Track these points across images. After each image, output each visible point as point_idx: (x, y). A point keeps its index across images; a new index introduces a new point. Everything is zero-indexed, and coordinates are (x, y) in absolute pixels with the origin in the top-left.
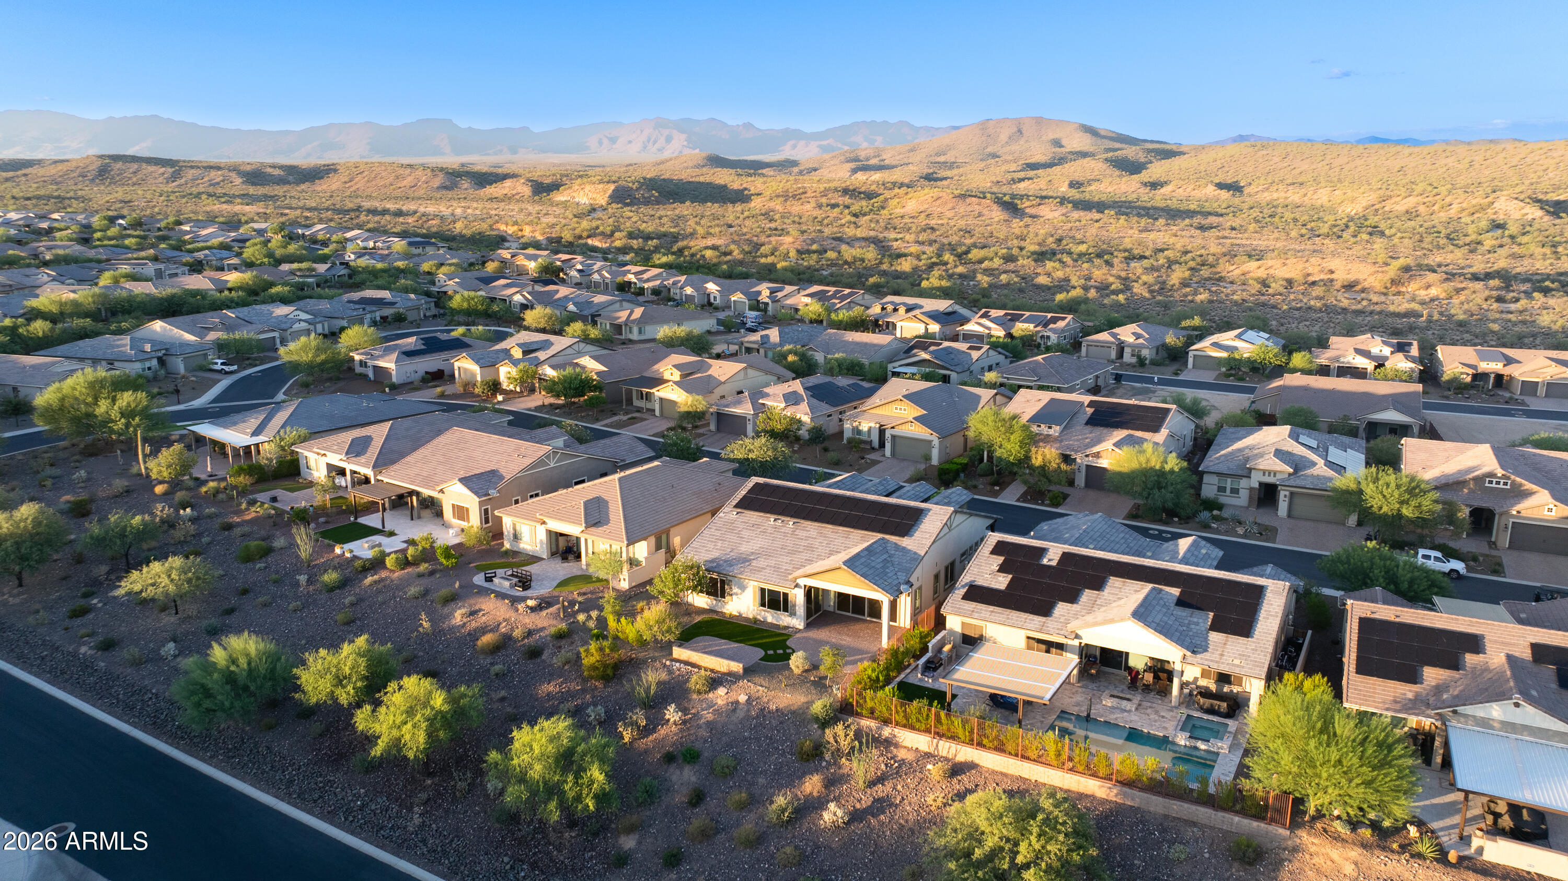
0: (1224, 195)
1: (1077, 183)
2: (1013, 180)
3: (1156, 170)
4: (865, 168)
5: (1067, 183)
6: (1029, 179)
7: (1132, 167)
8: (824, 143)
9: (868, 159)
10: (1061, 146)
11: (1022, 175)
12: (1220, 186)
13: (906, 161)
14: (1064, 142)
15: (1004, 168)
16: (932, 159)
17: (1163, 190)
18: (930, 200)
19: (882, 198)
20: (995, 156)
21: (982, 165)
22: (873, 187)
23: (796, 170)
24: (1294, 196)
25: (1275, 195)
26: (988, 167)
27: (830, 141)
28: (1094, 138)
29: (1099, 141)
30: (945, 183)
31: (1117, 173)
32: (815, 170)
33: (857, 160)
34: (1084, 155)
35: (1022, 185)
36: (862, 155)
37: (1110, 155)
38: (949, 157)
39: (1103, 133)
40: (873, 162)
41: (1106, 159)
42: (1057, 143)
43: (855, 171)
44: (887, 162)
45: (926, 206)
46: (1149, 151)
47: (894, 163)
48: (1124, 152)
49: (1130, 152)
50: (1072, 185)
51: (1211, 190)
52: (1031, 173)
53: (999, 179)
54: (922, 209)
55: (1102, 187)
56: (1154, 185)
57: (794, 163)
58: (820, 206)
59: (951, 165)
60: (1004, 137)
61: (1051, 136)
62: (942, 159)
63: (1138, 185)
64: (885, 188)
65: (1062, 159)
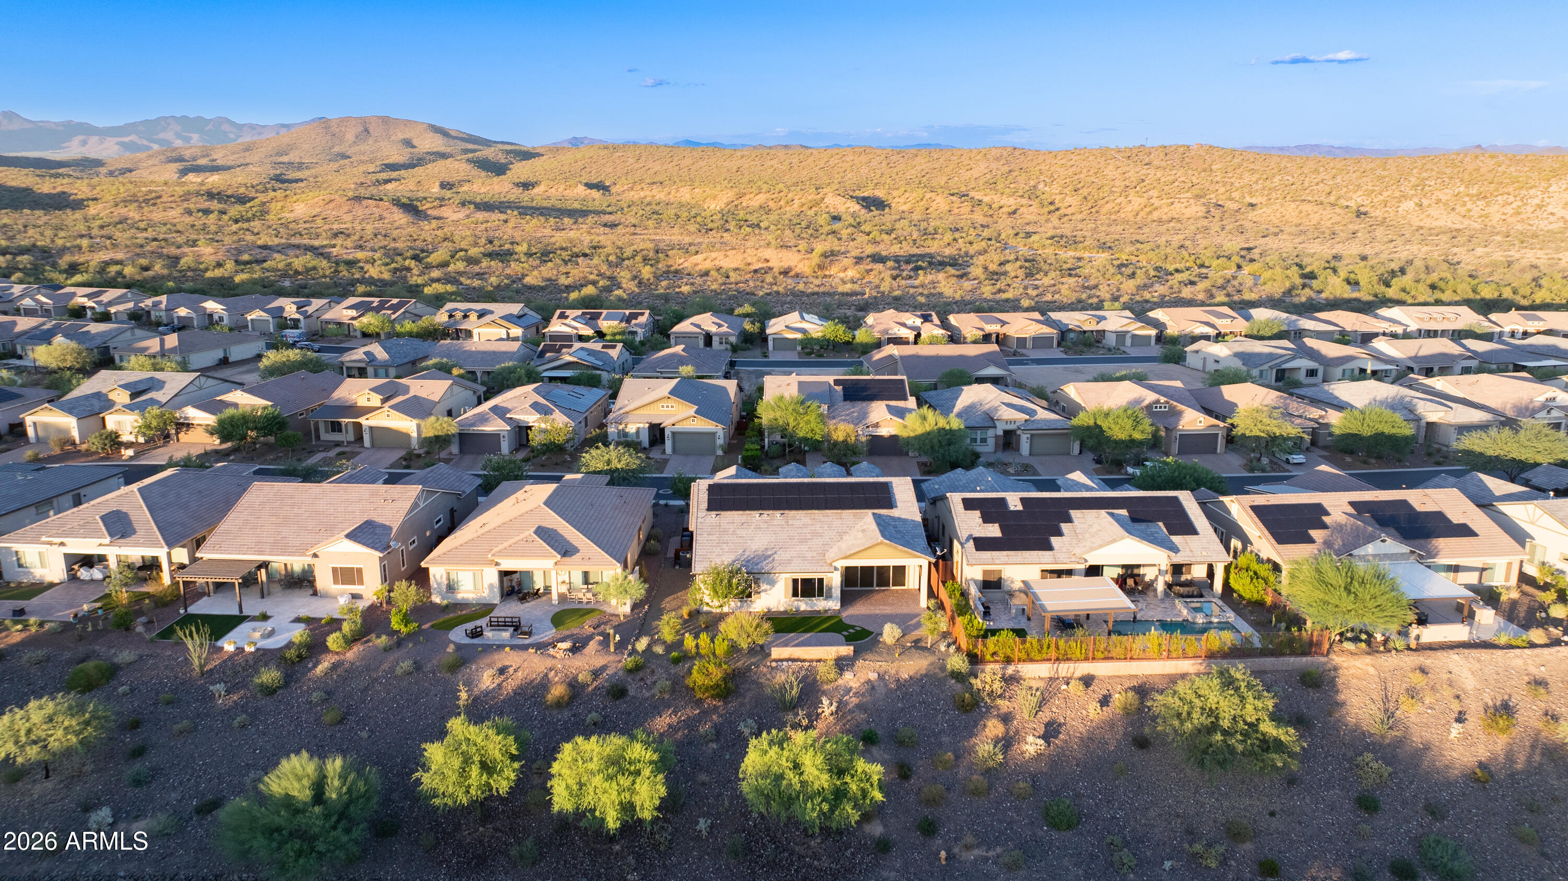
0: (595, 194)
1: (448, 183)
2: (378, 181)
3: (521, 171)
4: (197, 169)
5: (437, 184)
6: (396, 180)
7: (499, 169)
8: (126, 139)
9: (195, 159)
10: (414, 147)
11: (384, 176)
12: (589, 186)
13: (242, 161)
14: (415, 142)
15: (362, 168)
16: (274, 159)
17: (536, 190)
18: (321, 203)
19: (257, 201)
20: (344, 156)
21: (335, 166)
22: (242, 190)
23: (103, 170)
24: (659, 194)
25: (642, 194)
26: (343, 167)
27: (133, 138)
28: (446, 139)
29: (452, 142)
30: (300, 184)
31: (483, 174)
32: (131, 171)
33: (180, 159)
34: (443, 156)
35: (389, 186)
36: (187, 154)
37: (470, 155)
38: (293, 157)
39: (453, 134)
40: (202, 162)
41: (468, 160)
42: (408, 143)
43: (184, 172)
44: (220, 162)
45: (318, 210)
46: (508, 152)
47: (229, 163)
48: (484, 153)
49: (488, 153)
50: (443, 186)
51: (581, 190)
52: (394, 174)
53: (363, 180)
54: (315, 213)
55: (475, 187)
56: (526, 186)
57: (98, 163)
58: (188, 212)
59: (300, 166)
60: (350, 136)
61: (401, 136)
62: (285, 159)
63: (511, 186)
64: (257, 191)
65: (420, 159)
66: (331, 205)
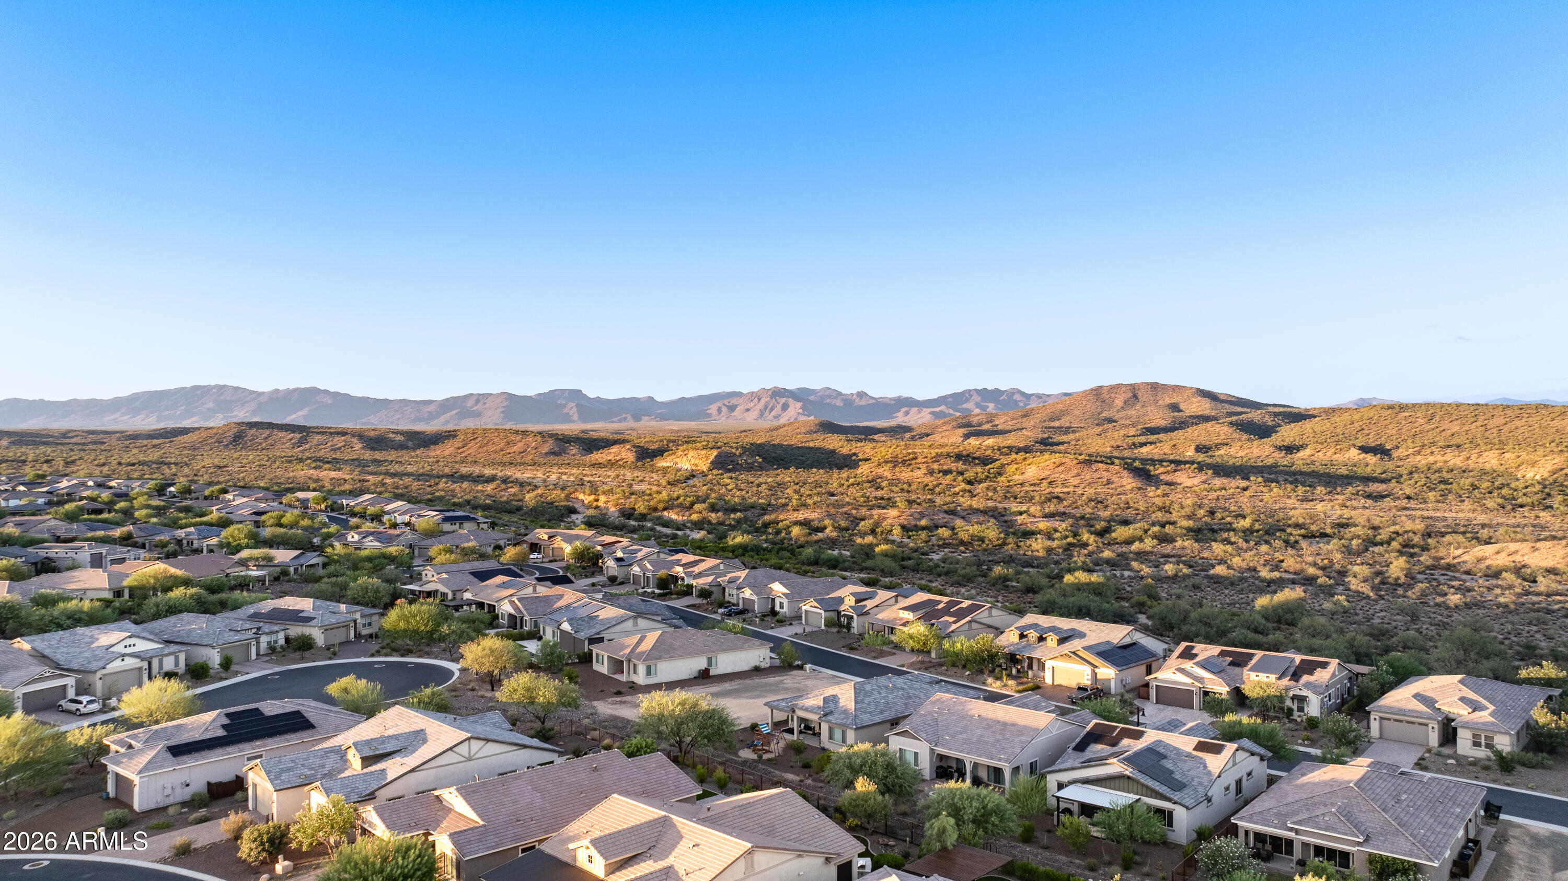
0: (1371, 459)
1: (1204, 447)
2: (1134, 444)
3: (1288, 433)
4: (978, 434)
5: (1193, 447)
6: (1151, 443)
7: (1262, 432)
8: (937, 409)
9: (980, 425)
10: (1180, 411)
11: (1142, 439)
12: (1364, 449)
13: (1019, 426)
14: (1182, 407)
15: (1122, 432)
16: (1047, 424)
17: (1301, 454)
18: (1052, 466)
19: (998, 463)
20: (1110, 420)
21: (1099, 429)
22: (988, 452)
23: (908, 435)
24: (1455, 460)
25: (1431, 459)
26: (1105, 431)
27: (943, 408)
28: (1213, 403)
29: (1219, 406)
30: (1062, 448)
31: (1245, 437)
32: (928, 435)
33: (969, 425)
34: (1206, 419)
35: (1144, 450)
36: (975, 420)
37: (1234, 418)
38: (1064, 422)
39: (1222, 397)
40: (986, 427)
41: (1231, 423)
42: (1175, 407)
43: (967, 436)
44: (1000, 427)
45: (1047, 473)
46: (1276, 414)
47: (1007, 428)
48: (1249, 415)
49: (1255, 416)
50: (1198, 449)
51: (1354, 454)
52: (1152, 438)
53: (1119, 443)
54: (1043, 476)
55: (1233, 451)
56: (1290, 449)
57: (908, 429)
58: (931, 473)
59: (1067, 430)
60: (1119, 402)
61: (1168, 401)
62: (1056, 424)
63: (1272, 449)
64: (1001, 454)
65: (1183, 423)
66: (1061, 468)
